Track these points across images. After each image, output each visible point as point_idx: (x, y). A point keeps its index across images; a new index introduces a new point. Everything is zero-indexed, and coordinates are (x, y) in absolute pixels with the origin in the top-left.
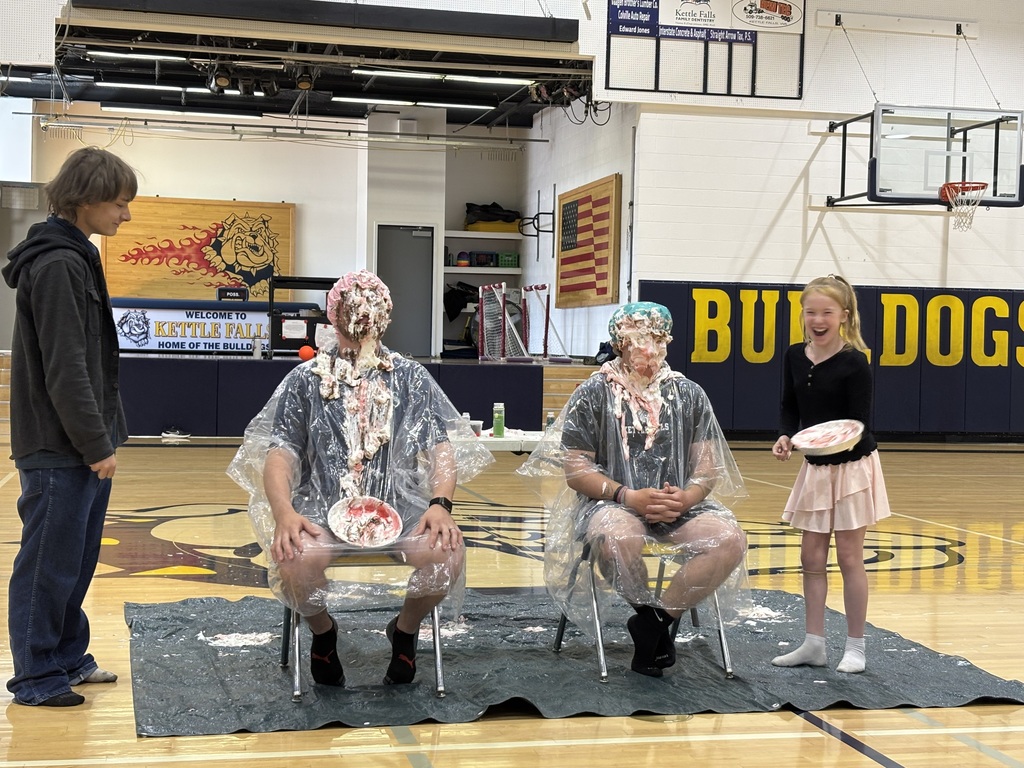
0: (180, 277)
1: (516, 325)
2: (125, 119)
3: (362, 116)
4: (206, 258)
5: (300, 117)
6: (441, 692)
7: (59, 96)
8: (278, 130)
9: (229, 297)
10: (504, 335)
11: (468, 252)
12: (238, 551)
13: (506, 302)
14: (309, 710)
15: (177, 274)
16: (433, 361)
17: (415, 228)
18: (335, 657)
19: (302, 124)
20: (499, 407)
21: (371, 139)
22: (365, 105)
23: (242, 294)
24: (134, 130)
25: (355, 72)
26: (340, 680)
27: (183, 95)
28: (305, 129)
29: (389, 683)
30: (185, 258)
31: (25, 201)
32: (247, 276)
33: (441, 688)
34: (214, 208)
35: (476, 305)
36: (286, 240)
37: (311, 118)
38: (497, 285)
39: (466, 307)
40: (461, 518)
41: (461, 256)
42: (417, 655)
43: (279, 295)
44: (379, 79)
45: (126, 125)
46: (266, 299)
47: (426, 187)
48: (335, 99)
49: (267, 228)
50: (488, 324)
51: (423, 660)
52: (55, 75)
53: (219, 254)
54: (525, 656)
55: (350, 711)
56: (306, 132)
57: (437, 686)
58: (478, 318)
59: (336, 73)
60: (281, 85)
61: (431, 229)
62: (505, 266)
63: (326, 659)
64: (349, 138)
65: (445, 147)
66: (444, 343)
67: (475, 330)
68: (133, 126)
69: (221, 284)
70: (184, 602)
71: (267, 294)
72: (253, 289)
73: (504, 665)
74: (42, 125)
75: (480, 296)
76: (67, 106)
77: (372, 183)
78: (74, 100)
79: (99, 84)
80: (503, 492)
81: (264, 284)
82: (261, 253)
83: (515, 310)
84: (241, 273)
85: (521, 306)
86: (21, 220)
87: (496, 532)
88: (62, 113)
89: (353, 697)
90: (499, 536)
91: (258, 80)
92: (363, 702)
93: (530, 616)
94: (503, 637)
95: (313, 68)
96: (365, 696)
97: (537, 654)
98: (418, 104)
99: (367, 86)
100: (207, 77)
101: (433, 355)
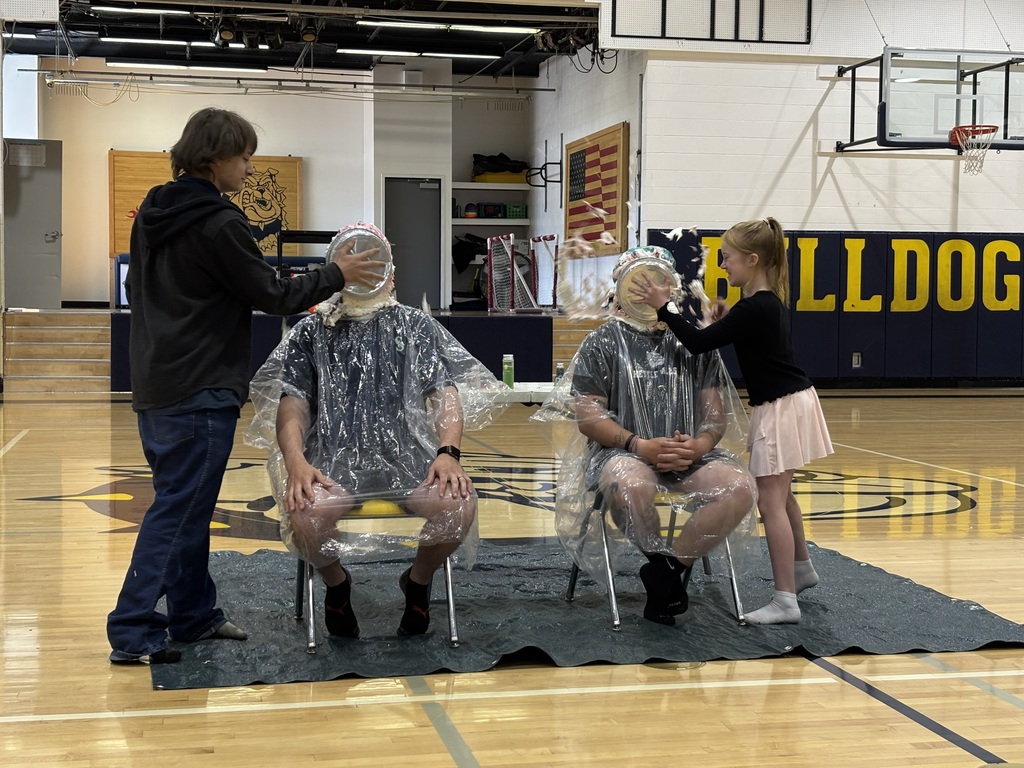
1: (525, 276)
2: (131, 74)
3: (367, 68)
5: (305, 70)
6: (455, 642)
7: (64, 52)
8: (283, 83)
10: (513, 287)
11: (475, 204)
12: (251, 505)
13: (514, 254)
14: (323, 660)
16: (442, 313)
17: (422, 180)
18: (349, 608)
19: (307, 77)
20: (509, 358)
21: (377, 91)
22: (370, 56)
24: (139, 85)
25: (360, 23)
26: (355, 631)
27: (188, 49)
28: (310, 81)
29: (403, 634)
31: (32, 158)
33: (455, 638)
35: (484, 257)
36: (293, 194)
37: (316, 70)
38: (505, 236)
39: (474, 259)
40: (472, 469)
41: (469, 207)
42: (430, 606)
43: (288, 250)
44: (384, 30)
45: (132, 81)
46: (275, 253)
47: (432, 139)
48: (339, 51)
49: (274, 182)
50: (496, 276)
51: (436, 610)
52: (60, 32)
54: (538, 606)
55: (364, 662)
56: (311, 85)
57: (451, 636)
58: (486, 270)
59: (340, 24)
60: (286, 38)
61: (438, 181)
62: (513, 217)
63: (340, 611)
64: (355, 90)
65: (451, 98)
66: (453, 295)
67: (484, 282)
68: (139, 81)
71: (275, 249)
72: (262, 243)
73: (517, 614)
74: (48, 81)
75: (489, 248)
76: (74, 62)
77: (378, 135)
78: (79, 56)
79: (104, 39)
80: (513, 443)
81: (272, 238)
82: (268, 207)
83: (524, 261)
85: (530, 257)
86: (29, 178)
87: (507, 483)
88: (68, 70)
89: (367, 648)
90: (511, 487)
91: (262, 31)
92: (377, 653)
93: (542, 566)
94: (516, 587)
95: (318, 20)
96: (380, 647)
97: (549, 603)
98: (424, 54)
99: (372, 37)
100: (211, 31)
101: (442, 307)
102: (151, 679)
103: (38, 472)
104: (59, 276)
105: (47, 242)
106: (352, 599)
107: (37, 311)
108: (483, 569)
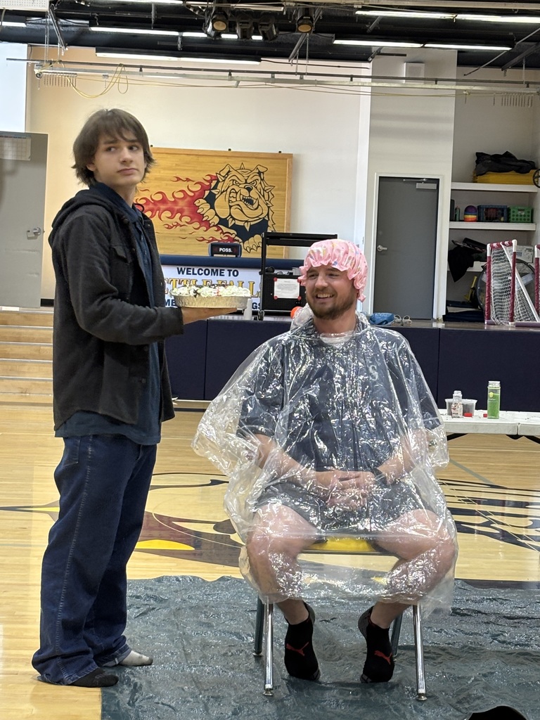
0: (172, 231)
1: (527, 286)
2: (120, 65)
3: (366, 60)
4: (199, 211)
5: (301, 61)
6: (422, 694)
7: (53, 41)
8: (277, 76)
9: (222, 253)
10: (513, 298)
11: (476, 206)
12: (217, 526)
13: (516, 261)
14: (280, 704)
15: (169, 228)
16: (435, 325)
17: (419, 180)
18: (310, 650)
19: (301, 69)
20: (494, 385)
21: (374, 84)
22: (369, 48)
23: (235, 250)
24: (129, 77)
25: (359, 13)
26: (315, 674)
27: (179, 39)
28: (304, 74)
29: (366, 682)
30: (178, 211)
31: (17, 151)
32: (240, 230)
33: (422, 691)
34: (208, 159)
35: (483, 264)
36: (283, 193)
37: (311, 62)
38: (506, 243)
39: (472, 266)
40: (456, 500)
41: (468, 210)
42: (398, 651)
43: (273, 252)
44: (384, 20)
45: (121, 72)
46: (257, 255)
47: (432, 135)
48: (337, 42)
49: (262, 180)
50: (495, 285)
51: (405, 657)
52: (50, 20)
53: (212, 207)
54: (517, 660)
55: (323, 709)
56: (306, 77)
57: (418, 688)
58: (485, 278)
59: (339, 14)
60: (280, 29)
61: (437, 181)
62: (517, 221)
63: (301, 652)
64: (351, 83)
65: (454, 92)
66: (447, 305)
67: (481, 291)
68: (128, 73)
69: (214, 239)
70: (160, 580)
71: (260, 250)
72: (246, 244)
73: (493, 668)
74: (37, 71)
75: (488, 255)
76: (62, 51)
77: (374, 132)
78: (69, 45)
79: (94, 29)
80: (503, 472)
81: (258, 239)
82: (255, 206)
83: (527, 270)
84: (234, 227)
85: (533, 266)
86: (13, 173)
87: (493, 517)
88: (57, 60)
89: (327, 694)
90: (498, 523)
91: (257, 23)
92: (337, 701)
93: (525, 614)
94: (494, 637)
95: (315, 9)
96: (341, 694)
97: (530, 658)
98: (426, 45)
99: (371, 27)
100: (204, 21)
101: (435, 317)
102: (100, 711)
103: (5, 480)
104: (39, 274)
105: (29, 238)
106: (314, 637)
107: (17, 309)
108: (459, 614)
